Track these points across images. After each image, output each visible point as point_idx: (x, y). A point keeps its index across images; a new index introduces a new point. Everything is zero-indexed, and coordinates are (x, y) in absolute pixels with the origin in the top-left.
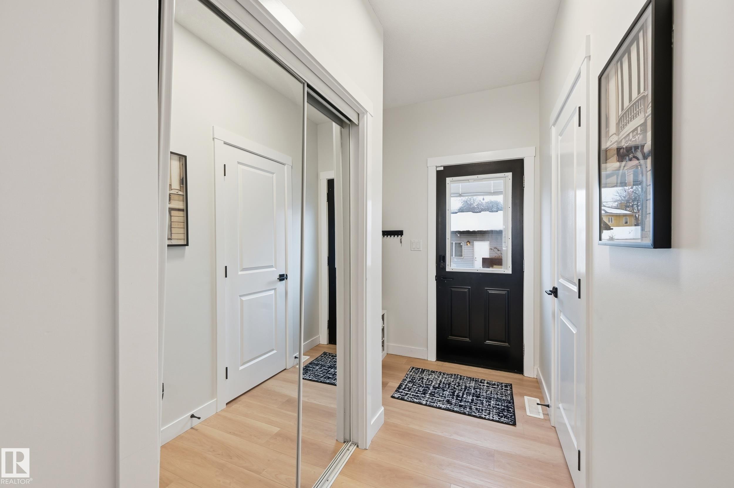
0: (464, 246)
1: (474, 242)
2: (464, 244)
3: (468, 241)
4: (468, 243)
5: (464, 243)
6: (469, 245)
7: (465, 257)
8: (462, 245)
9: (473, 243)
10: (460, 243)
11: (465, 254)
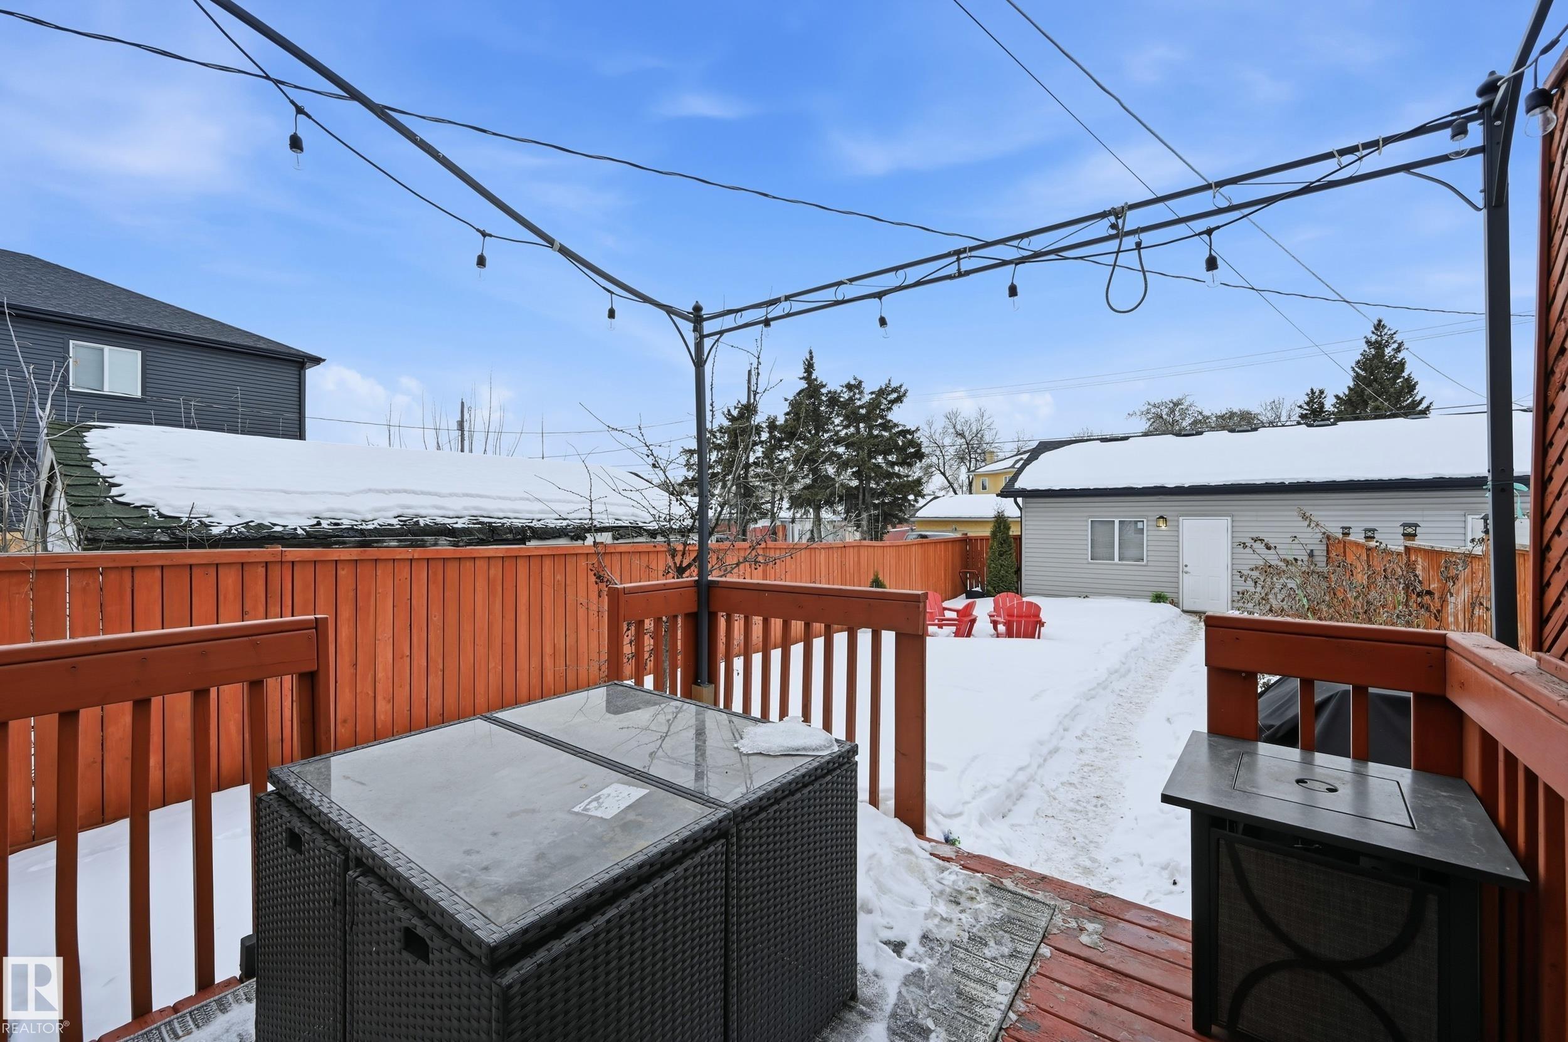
0: (1148, 531)
1: (1181, 518)
2: (1147, 525)
3: (1162, 517)
4: (1161, 523)
5: (1148, 521)
6: (1163, 527)
7: (1150, 564)
8: (1143, 529)
9: (1178, 521)
10: (1136, 522)
11: (1149, 553)
